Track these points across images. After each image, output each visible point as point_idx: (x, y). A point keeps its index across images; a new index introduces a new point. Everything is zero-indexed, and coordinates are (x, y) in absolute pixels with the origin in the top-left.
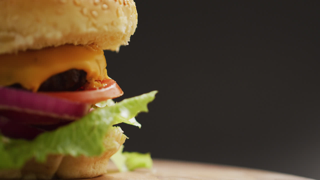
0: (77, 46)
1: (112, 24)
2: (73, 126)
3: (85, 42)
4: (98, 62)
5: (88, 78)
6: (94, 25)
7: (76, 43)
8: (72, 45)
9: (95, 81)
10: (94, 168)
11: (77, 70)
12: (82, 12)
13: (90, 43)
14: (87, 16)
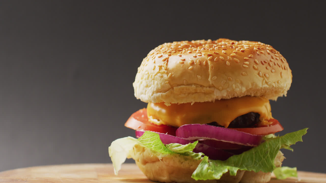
0: (253, 97)
1: (278, 82)
2: (253, 151)
3: (259, 94)
4: (266, 107)
5: (260, 119)
6: (266, 83)
7: (253, 95)
8: (250, 96)
9: (265, 120)
10: (264, 178)
11: (254, 113)
12: (259, 74)
13: (261, 95)
14: (263, 77)
